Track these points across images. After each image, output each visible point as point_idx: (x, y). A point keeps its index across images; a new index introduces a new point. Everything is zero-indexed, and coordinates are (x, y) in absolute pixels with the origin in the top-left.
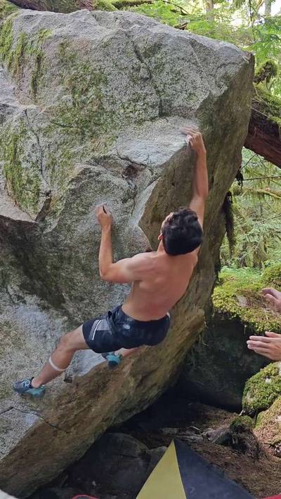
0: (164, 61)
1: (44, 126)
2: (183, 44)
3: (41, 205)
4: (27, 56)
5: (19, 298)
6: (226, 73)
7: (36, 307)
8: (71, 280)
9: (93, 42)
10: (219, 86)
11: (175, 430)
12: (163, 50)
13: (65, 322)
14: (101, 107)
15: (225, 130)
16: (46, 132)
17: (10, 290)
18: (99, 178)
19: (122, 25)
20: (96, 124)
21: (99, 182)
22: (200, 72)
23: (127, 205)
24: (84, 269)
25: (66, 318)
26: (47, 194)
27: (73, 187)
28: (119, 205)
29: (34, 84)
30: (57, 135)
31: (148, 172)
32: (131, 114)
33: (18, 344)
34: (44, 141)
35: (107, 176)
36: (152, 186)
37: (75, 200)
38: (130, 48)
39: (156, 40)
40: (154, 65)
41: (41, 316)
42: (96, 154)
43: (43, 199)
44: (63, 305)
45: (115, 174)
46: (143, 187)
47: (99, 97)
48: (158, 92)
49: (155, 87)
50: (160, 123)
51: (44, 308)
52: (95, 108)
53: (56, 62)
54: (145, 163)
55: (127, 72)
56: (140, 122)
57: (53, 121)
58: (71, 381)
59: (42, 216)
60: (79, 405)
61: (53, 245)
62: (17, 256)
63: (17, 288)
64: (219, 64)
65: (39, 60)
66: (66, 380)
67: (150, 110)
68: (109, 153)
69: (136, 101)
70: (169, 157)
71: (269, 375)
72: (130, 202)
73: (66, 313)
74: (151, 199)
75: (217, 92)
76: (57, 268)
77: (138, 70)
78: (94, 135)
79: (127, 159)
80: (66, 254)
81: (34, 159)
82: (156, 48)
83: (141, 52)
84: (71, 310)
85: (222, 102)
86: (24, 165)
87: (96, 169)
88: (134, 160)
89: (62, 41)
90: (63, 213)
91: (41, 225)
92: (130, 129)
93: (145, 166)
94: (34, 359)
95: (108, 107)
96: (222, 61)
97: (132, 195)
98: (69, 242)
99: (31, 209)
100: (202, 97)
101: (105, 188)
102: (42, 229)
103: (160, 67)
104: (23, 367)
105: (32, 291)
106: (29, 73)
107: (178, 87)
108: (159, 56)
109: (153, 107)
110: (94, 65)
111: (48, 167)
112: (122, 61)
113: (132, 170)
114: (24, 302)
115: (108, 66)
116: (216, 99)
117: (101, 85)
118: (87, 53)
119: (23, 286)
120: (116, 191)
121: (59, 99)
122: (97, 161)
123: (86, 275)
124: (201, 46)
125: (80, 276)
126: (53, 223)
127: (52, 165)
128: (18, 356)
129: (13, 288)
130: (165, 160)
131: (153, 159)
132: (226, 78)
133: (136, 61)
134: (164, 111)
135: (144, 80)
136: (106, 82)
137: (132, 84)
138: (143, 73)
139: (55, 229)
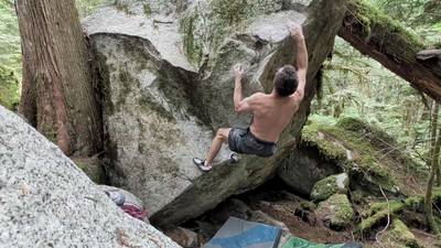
1: (208, 12)
3: (202, 63)
5: (187, 117)
7: (195, 123)
8: (216, 110)
11: (269, 204)
15: (326, 22)
16: (210, 16)
18: (238, 48)
20: (240, 13)
21: (238, 50)
23: (253, 66)
24: (224, 104)
25: (211, 131)
26: (207, 56)
27: (222, 52)
28: (248, 66)
30: (216, 19)
31: (269, 46)
32: (264, 8)
33: (183, 142)
34: (208, 22)
35: (243, 47)
36: (271, 56)
37: (222, 61)
41: (197, 128)
42: (237, 33)
43: (204, 59)
44: (211, 124)
45: (249, 46)
46: (264, 56)
50: (281, 15)
51: (200, 124)
52: (241, 2)
54: (268, 40)
56: (269, 13)
57: (215, 10)
59: (203, 69)
60: (214, 181)
61: (208, 87)
62: (187, 92)
63: (185, 111)
67: (276, 5)
68: (246, 32)
70: (284, 38)
71: (330, 182)
72: (255, 65)
73: (212, 129)
74: (268, 64)
76: (208, 102)
78: (238, 20)
79: (257, 37)
80: (214, 93)
81: (201, 33)
84: (214, 127)
86: (195, 37)
87: (237, 42)
88: (261, 37)
90: (215, 68)
91: (202, 74)
92: (261, 17)
93: (268, 42)
95: (249, 1)
97: (256, 61)
98: (216, 86)
99: (197, 65)
101: (241, 55)
102: (202, 77)
104: (184, 155)
105: (194, 114)
109: (278, 3)
113: (259, 44)
114: (189, 119)
119: (189, 110)
120: (248, 57)
122: (239, 37)
123: (225, 108)
125: (221, 107)
126: (209, 74)
127: (210, 38)
128: (183, 149)
129: (183, 111)
130: (281, 39)
131: (273, 38)
134: (285, 6)
139: (209, 78)
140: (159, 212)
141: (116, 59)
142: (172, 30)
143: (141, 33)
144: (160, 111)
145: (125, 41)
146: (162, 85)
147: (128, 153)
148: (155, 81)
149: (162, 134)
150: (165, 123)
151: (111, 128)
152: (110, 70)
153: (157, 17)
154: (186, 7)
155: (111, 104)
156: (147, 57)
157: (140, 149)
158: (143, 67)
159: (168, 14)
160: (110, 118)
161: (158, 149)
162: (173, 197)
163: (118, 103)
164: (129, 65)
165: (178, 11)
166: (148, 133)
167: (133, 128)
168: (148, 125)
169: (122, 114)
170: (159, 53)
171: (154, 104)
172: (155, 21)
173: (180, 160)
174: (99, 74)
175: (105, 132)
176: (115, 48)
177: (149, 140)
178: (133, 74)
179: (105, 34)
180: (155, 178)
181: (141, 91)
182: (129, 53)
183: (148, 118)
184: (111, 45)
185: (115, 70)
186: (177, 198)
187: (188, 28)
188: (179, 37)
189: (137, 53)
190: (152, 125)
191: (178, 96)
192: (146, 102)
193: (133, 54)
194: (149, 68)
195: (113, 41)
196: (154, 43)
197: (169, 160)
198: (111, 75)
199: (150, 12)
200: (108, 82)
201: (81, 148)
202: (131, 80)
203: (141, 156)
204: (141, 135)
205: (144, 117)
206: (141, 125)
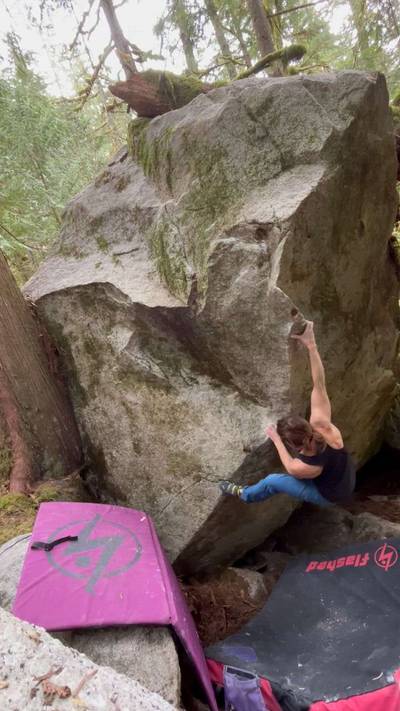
0: (278, 113)
1: (180, 215)
2: (295, 88)
3: (189, 289)
4: (160, 157)
5: (192, 380)
6: (350, 103)
7: (208, 386)
8: (232, 355)
9: (209, 121)
10: (344, 119)
12: (275, 103)
13: (237, 396)
14: (225, 181)
16: (183, 221)
17: (184, 374)
18: (232, 250)
19: (234, 94)
20: (223, 198)
21: (235, 253)
22: (318, 111)
23: (263, 268)
24: (239, 342)
25: (237, 393)
26: (193, 277)
27: (211, 264)
28: (256, 271)
29: (169, 181)
30: (193, 222)
31: (276, 229)
32: (254, 178)
33: (197, 421)
34: (183, 229)
35: (240, 244)
36: (283, 243)
37: (216, 276)
38: (243, 113)
39: (266, 95)
40: (268, 121)
41: (213, 394)
42: (226, 227)
43: (190, 283)
44: (232, 380)
45: (248, 241)
46: (274, 246)
47: (222, 171)
48: (277, 146)
49: (274, 142)
50: (284, 178)
51: (216, 386)
52: (220, 183)
53: (181, 153)
54: (272, 221)
55: (244, 137)
56: (264, 182)
57: (187, 209)
58: (250, 451)
59: (192, 298)
61: (208, 324)
62: (182, 342)
63: (188, 371)
64: (339, 96)
65: (169, 156)
66: (244, 450)
67: (272, 167)
68: (238, 222)
69: (258, 161)
70: (295, 209)
72: (266, 265)
73: (236, 388)
74: (284, 256)
75: (341, 127)
76: (216, 346)
77: (254, 131)
78: (223, 210)
79: (254, 222)
80: (220, 330)
81: (178, 248)
82: (268, 102)
83: (254, 112)
84: (239, 385)
85: (350, 135)
86: (171, 256)
87: (228, 241)
88: (261, 221)
89: (183, 131)
90: (208, 291)
91: (194, 307)
92: (255, 193)
93: (273, 224)
94: (213, 433)
95: (231, 178)
96: (344, 91)
97: (264, 259)
98: (219, 318)
99: (182, 295)
100: (325, 136)
101: (239, 258)
102: (195, 311)
103: (274, 121)
104: (204, 441)
105: (203, 373)
106: (163, 172)
107: (298, 134)
108: (272, 110)
109: (275, 163)
110: (213, 142)
111: (190, 252)
112: (238, 129)
113: (262, 231)
114: (197, 383)
115: (225, 139)
116: (341, 134)
117: (222, 160)
118: (205, 134)
119: (193, 369)
120: (250, 258)
121: (189, 186)
122: (229, 233)
123: (243, 348)
124: (316, 83)
125: (237, 350)
126: (203, 303)
127: (193, 249)
128: (199, 432)
129: (185, 371)
130: (291, 212)
131: (279, 214)
132: (350, 108)
133: (252, 123)
134: (287, 163)
135: (262, 139)
136: (226, 154)
137: (250, 147)
138: (259, 132)
139: (205, 309)
140: (189, 547)
141: (76, 325)
142: (140, 260)
143: (99, 277)
144: (151, 381)
145: (81, 295)
146: (143, 341)
147: (121, 458)
148: (132, 338)
149: (161, 416)
150: (162, 399)
151: (89, 426)
152: (70, 341)
153: (117, 249)
154: (150, 221)
155: (82, 391)
156: (114, 307)
157: (137, 448)
158: (112, 324)
159: (130, 240)
160: (85, 411)
161: (163, 442)
162: (204, 516)
163: (91, 386)
164: (94, 327)
165: (142, 230)
166: (142, 420)
167: (119, 418)
168: (139, 408)
169: (99, 401)
170: (126, 296)
171: (138, 373)
172: (115, 255)
173: (200, 450)
174: (57, 353)
175: (82, 433)
176: (69, 309)
177: (147, 431)
178: (102, 338)
179: (53, 294)
180: (168, 490)
181: (118, 358)
182: (90, 309)
183: (136, 397)
184: (65, 306)
185: (76, 339)
186: (211, 517)
187: (159, 248)
188: (150, 265)
189: (100, 308)
190: (145, 406)
191: (172, 351)
192: (127, 373)
193: (95, 310)
194: (120, 323)
195: (66, 300)
196: (118, 285)
197: (184, 456)
198: (73, 347)
199: (107, 245)
200: (71, 359)
201: (52, 466)
202: (101, 347)
203: (140, 459)
204: (132, 425)
205: (130, 397)
206: (129, 411)
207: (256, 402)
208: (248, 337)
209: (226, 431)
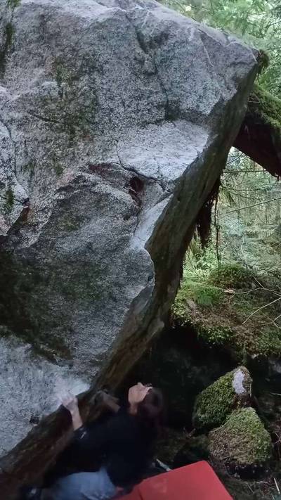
0: (171, 54)
1: (19, 116)
2: (193, 37)
3: (15, 215)
6: (236, 74)
8: (46, 304)
9: (84, 20)
10: (229, 89)
14: (95, 102)
16: (22, 124)
18: (95, 189)
20: (89, 122)
21: (95, 193)
22: (210, 71)
23: (129, 222)
24: (65, 292)
26: (26, 202)
27: (62, 197)
28: (120, 222)
29: (2, 60)
30: (38, 130)
31: (158, 187)
32: (133, 115)
34: (18, 135)
35: (105, 187)
36: (163, 204)
37: (63, 212)
38: (132, 34)
39: (162, 29)
40: (160, 58)
42: (92, 161)
43: (18, 209)
44: (28, 330)
45: (114, 185)
46: (150, 203)
47: (93, 90)
48: (164, 91)
49: (162, 85)
50: (166, 129)
51: (3, 335)
52: (88, 103)
53: (34, 37)
54: (155, 176)
55: (128, 62)
56: (144, 124)
57: (31, 112)
58: (38, 422)
59: (16, 228)
61: (28, 263)
64: (228, 63)
65: (8, 30)
66: (32, 421)
67: (155, 111)
68: (109, 161)
69: (140, 98)
70: (182, 172)
72: (134, 219)
73: (30, 340)
75: (228, 96)
76: (28, 290)
77: (142, 62)
78: (87, 136)
79: (132, 169)
80: (44, 274)
81: (6, 157)
82: (162, 38)
83: (147, 40)
85: (230, 107)
87: (92, 177)
88: (141, 171)
89: (41, 11)
90: (47, 226)
91: (15, 238)
92: (132, 132)
93: (156, 180)
95: (105, 104)
96: (232, 60)
97: (135, 213)
98: (50, 260)
100: (213, 101)
101: (101, 202)
102: (16, 244)
103: (166, 61)
107: (187, 87)
108: (165, 48)
109: (159, 107)
110: (87, 49)
111: (24, 168)
112: (122, 49)
113: (137, 184)
115: (104, 54)
116: (225, 104)
117: (95, 75)
118: (76, 32)
120: (117, 206)
121: (38, 84)
122: (93, 168)
123: (67, 299)
124: (211, 39)
125: (58, 301)
126: (32, 238)
127: (30, 166)
130: (178, 174)
131: (165, 171)
132: (235, 79)
133: (139, 51)
134: (172, 113)
135: (148, 74)
136: (101, 71)
137: (134, 78)
138: (148, 66)
139: (34, 245)
207: (52, 360)
208: (80, 289)
209: (12, 395)
